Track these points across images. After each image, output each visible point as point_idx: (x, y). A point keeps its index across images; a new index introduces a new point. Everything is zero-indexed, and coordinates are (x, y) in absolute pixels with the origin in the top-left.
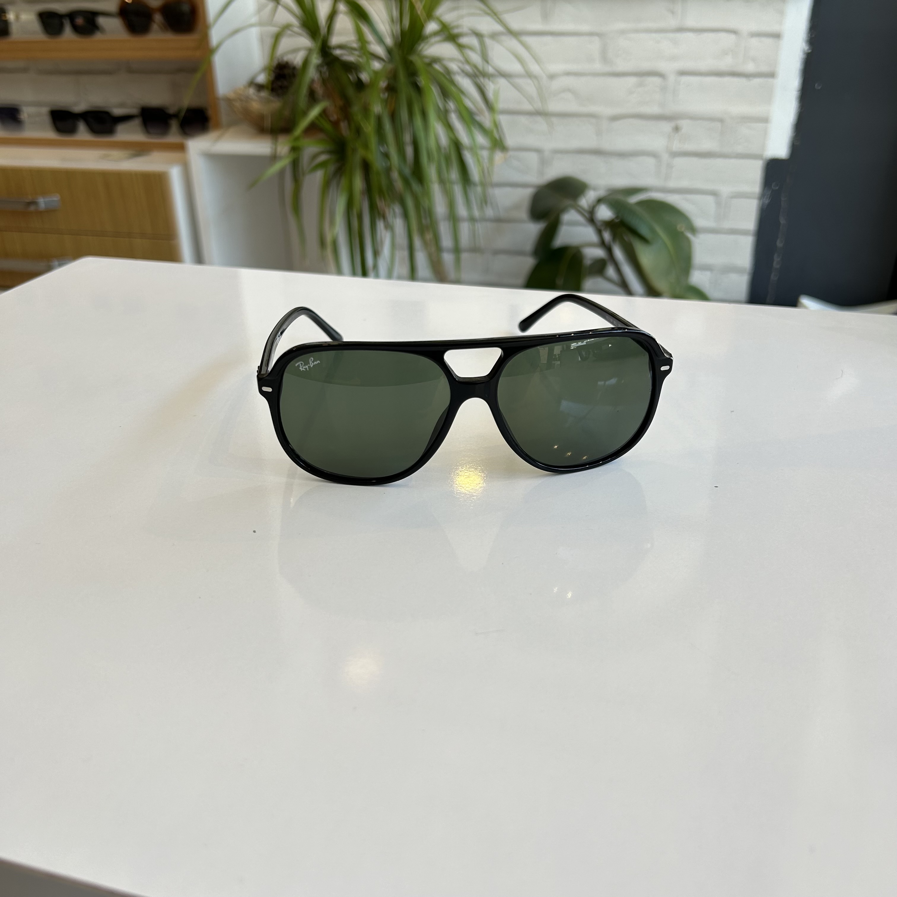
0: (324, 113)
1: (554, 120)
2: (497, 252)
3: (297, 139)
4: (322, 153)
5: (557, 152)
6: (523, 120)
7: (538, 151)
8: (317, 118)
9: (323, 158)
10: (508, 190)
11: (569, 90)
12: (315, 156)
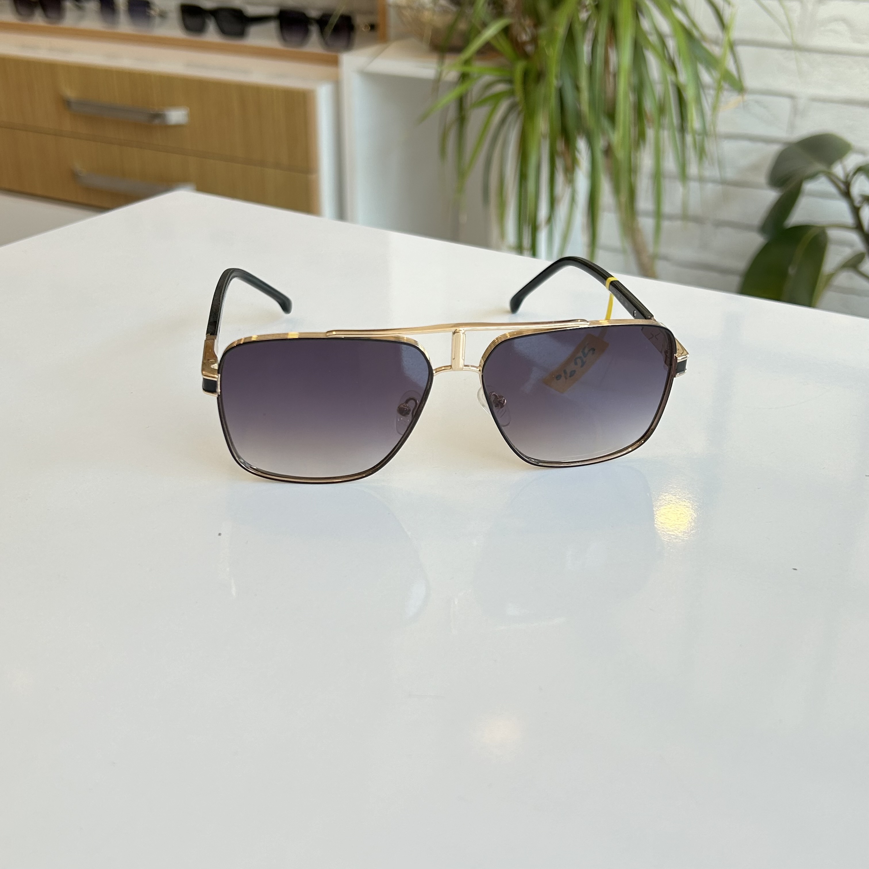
0: (506, 31)
1: (818, 57)
2: (720, 224)
3: (467, 62)
4: (499, 81)
5: (815, 99)
6: (775, 53)
7: (791, 97)
8: (495, 37)
9: (500, 87)
10: (746, 144)
11: (844, 20)
12: (489, 85)
